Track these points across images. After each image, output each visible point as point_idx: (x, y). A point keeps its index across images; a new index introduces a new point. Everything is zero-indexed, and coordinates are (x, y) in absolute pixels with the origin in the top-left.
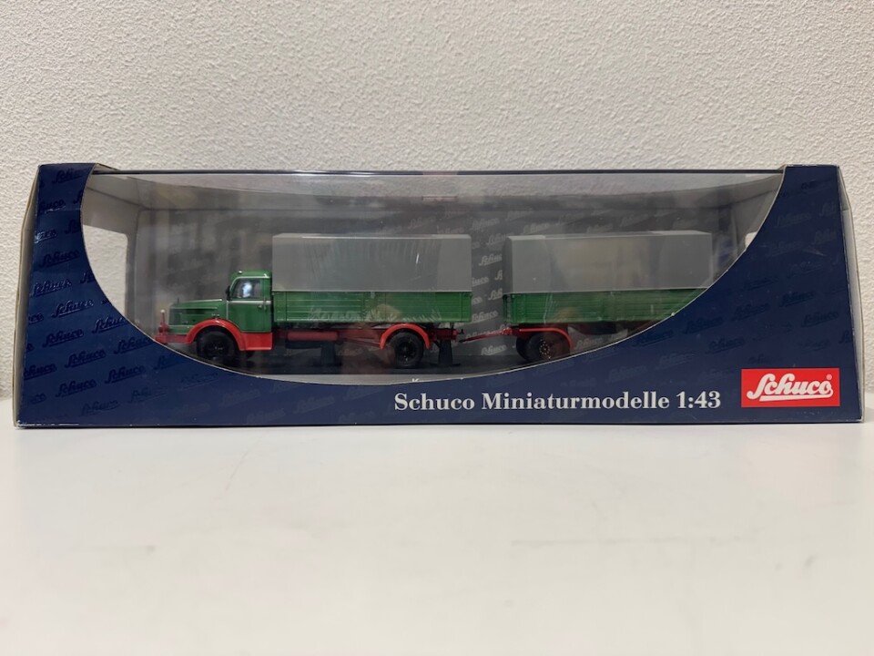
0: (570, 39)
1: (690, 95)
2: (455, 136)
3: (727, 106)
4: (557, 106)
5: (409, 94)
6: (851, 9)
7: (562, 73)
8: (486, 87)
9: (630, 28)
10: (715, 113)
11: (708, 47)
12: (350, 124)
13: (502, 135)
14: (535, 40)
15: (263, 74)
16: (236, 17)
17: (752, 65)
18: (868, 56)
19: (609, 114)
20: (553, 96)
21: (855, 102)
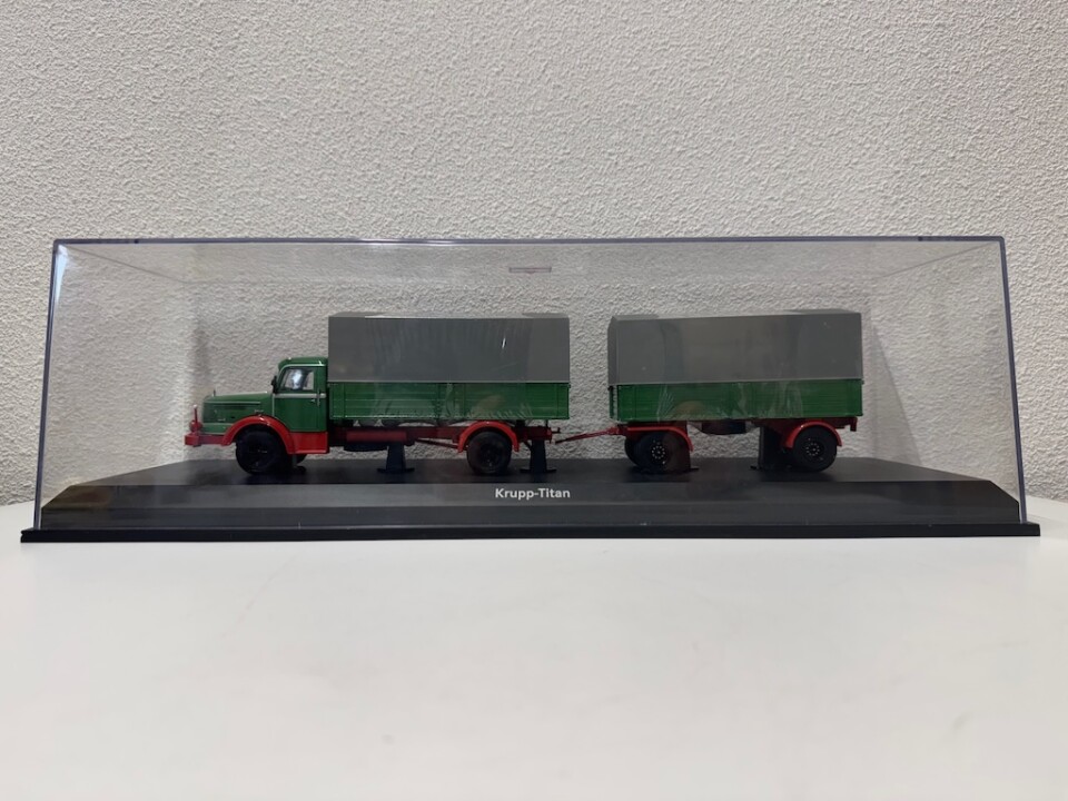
0: (693, 67)
1: (842, 135)
2: (553, 186)
3: (888, 148)
4: (678, 149)
5: (496, 136)
6: (1039, 28)
7: (684, 108)
8: (591, 125)
9: (767, 54)
10: (872, 156)
11: (863, 76)
12: (424, 173)
13: (610, 185)
14: (651, 69)
15: (320, 111)
16: (286, 43)
17: (919, 98)
18: (1063, 86)
19: (743, 158)
20: (673, 137)
21: (1048, 142)
